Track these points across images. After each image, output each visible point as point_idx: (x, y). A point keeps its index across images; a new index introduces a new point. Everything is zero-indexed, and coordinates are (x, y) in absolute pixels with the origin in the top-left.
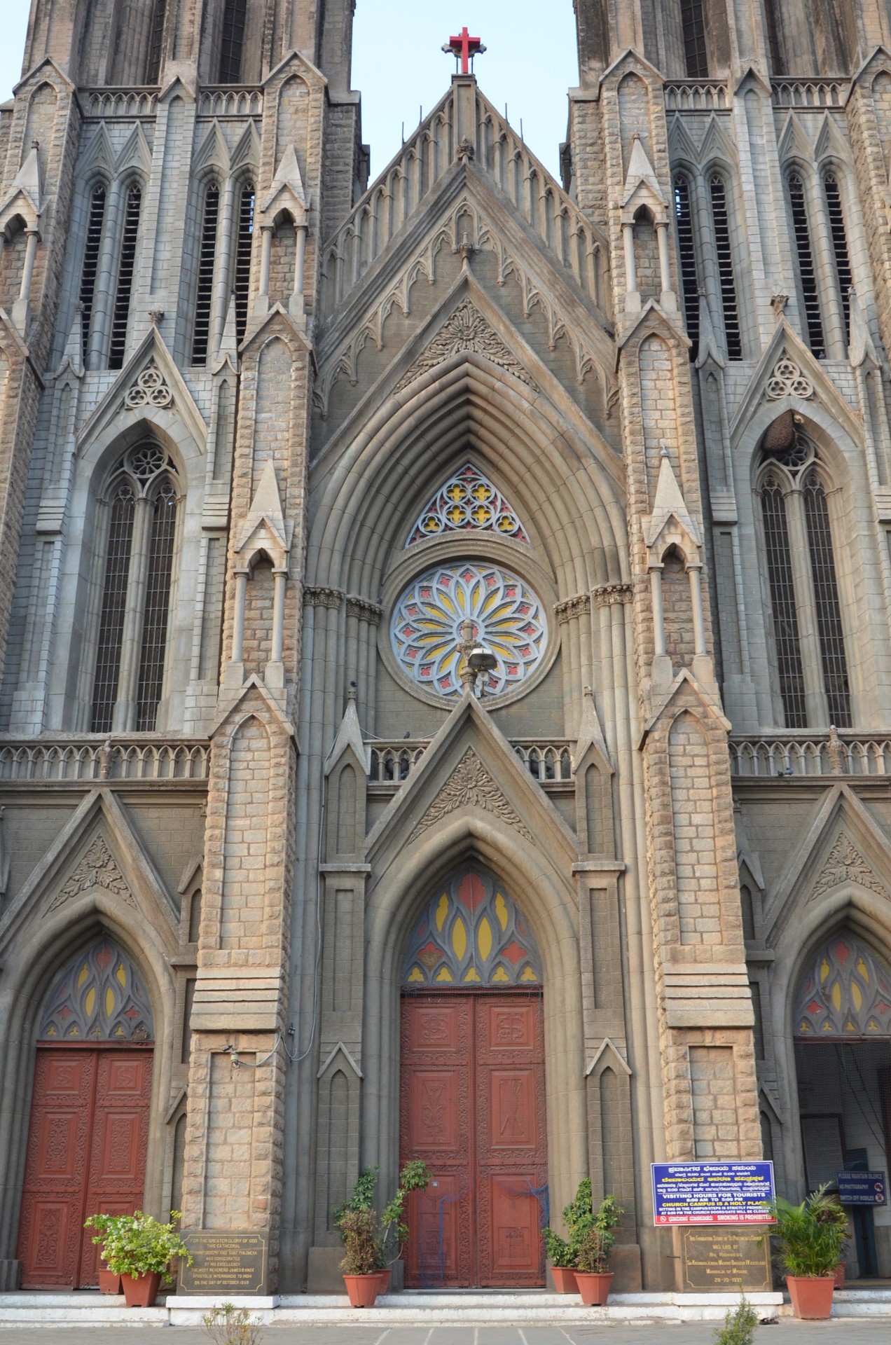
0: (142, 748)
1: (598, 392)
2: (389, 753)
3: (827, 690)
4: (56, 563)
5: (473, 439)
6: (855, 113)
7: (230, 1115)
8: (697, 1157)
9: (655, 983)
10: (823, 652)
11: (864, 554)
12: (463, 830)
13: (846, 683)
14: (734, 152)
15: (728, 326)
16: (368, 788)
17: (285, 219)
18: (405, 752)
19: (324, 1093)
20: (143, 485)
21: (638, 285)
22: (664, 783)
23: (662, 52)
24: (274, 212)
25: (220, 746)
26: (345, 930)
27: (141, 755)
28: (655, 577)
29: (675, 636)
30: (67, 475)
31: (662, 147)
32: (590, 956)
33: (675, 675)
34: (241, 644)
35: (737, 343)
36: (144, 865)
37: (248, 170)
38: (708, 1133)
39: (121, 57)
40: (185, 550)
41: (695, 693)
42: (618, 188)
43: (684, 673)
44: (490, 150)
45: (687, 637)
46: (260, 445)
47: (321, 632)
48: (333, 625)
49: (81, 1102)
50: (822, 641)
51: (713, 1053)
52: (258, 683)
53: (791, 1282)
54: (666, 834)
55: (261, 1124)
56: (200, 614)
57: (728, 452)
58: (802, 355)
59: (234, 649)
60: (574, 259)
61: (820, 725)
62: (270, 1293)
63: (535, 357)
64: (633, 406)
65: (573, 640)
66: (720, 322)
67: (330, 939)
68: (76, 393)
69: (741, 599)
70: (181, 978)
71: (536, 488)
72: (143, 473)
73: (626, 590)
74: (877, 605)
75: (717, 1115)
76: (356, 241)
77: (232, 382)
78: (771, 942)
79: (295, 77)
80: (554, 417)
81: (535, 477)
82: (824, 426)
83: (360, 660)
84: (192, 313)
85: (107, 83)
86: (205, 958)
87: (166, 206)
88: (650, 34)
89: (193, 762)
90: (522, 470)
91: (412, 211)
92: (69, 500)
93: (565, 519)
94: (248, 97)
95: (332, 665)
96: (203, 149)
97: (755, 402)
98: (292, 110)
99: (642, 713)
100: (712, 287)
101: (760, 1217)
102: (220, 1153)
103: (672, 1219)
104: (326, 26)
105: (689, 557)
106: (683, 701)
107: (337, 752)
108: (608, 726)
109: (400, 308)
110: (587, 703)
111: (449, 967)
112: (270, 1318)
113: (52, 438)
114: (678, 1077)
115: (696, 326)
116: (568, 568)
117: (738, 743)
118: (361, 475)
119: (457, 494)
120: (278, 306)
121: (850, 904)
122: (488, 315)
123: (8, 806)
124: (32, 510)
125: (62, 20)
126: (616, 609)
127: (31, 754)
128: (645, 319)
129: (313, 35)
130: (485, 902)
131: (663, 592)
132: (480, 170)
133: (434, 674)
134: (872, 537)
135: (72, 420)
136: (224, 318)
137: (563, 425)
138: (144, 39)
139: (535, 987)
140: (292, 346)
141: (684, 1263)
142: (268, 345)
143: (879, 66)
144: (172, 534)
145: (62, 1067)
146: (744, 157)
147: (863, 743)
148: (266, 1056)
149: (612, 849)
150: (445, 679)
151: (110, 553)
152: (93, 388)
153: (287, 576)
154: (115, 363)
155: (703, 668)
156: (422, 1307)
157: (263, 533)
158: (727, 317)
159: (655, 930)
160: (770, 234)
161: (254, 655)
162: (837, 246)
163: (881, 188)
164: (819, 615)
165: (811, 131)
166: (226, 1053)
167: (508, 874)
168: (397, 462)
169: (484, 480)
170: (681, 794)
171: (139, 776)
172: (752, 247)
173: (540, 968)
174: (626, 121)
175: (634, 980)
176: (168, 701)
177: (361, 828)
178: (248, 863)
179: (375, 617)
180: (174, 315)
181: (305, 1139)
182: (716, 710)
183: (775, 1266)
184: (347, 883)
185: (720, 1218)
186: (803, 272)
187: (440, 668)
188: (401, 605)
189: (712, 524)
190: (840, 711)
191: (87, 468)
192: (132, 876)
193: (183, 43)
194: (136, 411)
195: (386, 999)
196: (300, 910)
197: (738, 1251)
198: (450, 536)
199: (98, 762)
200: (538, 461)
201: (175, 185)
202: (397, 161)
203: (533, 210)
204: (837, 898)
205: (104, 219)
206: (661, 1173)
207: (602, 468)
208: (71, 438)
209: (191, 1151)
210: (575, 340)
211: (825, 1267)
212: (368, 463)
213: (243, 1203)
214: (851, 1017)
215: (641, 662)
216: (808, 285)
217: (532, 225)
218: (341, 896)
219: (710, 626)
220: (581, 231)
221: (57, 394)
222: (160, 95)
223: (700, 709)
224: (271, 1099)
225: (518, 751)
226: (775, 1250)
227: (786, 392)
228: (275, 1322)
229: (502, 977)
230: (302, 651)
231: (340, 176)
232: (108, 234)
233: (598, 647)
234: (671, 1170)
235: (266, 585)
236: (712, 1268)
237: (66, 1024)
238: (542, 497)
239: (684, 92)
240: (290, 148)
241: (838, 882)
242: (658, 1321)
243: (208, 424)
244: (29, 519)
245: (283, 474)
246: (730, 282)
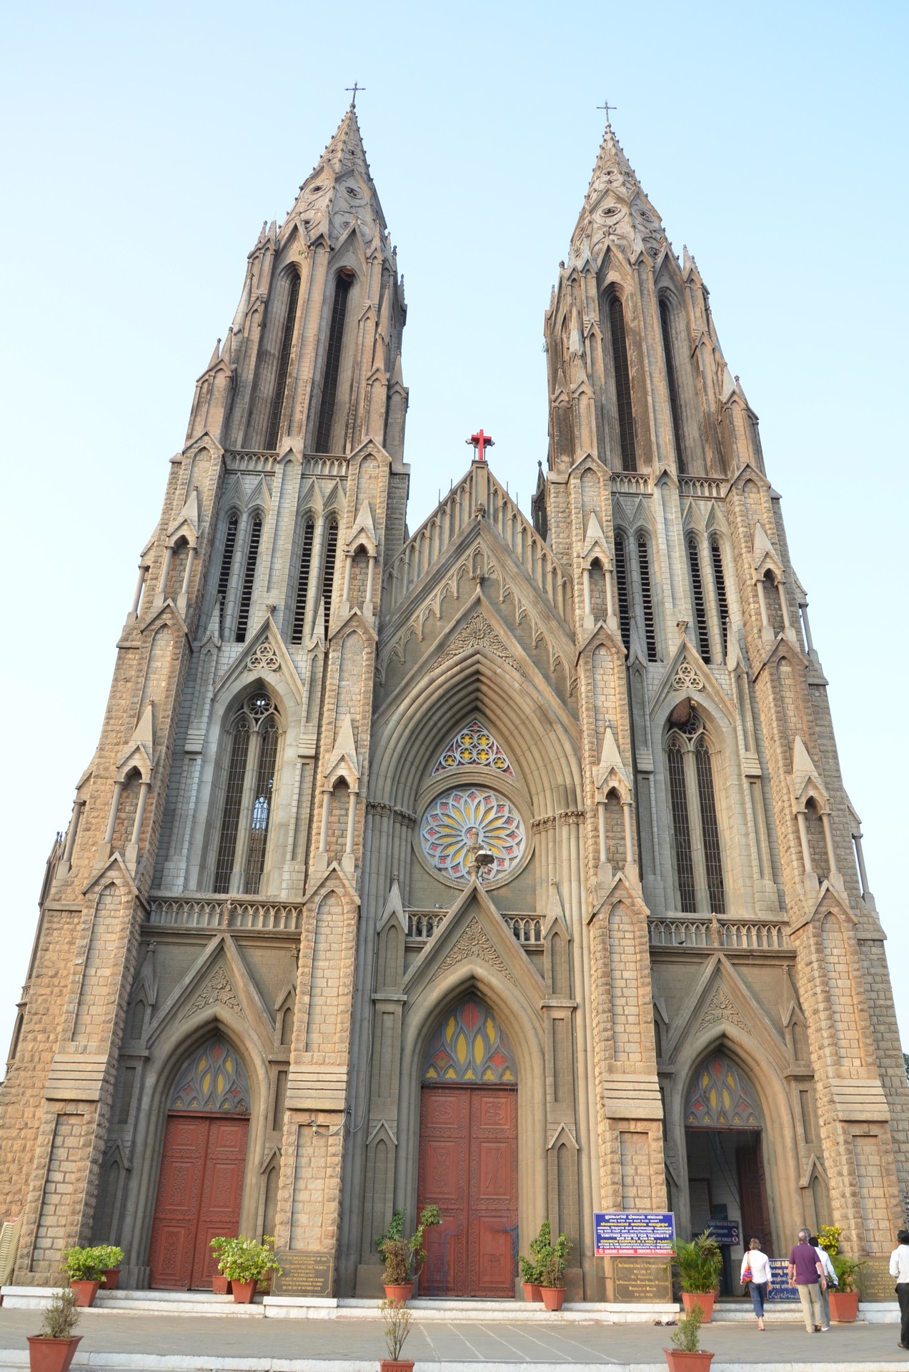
0: (252, 906)
1: (564, 678)
2: (419, 918)
3: (709, 887)
4: (197, 774)
5: (480, 704)
6: (731, 503)
7: (310, 1169)
8: (624, 1208)
9: (595, 1086)
10: (707, 861)
11: (734, 797)
12: (468, 974)
13: (722, 882)
14: (654, 523)
15: (648, 637)
16: (406, 942)
17: (362, 550)
18: (430, 918)
19: (371, 1155)
20: (257, 723)
21: (592, 609)
22: (605, 949)
23: (608, 453)
24: (355, 546)
25: (310, 910)
26: (388, 1041)
27: (251, 911)
28: (601, 809)
29: (612, 849)
30: (207, 713)
31: (609, 518)
32: (552, 1066)
33: (614, 875)
34: (326, 840)
35: (654, 649)
36: (252, 989)
37: (335, 512)
38: (632, 1192)
39: (251, 429)
40: (285, 769)
41: (626, 889)
42: (580, 544)
43: (619, 875)
44: (496, 511)
45: (621, 850)
46: (342, 703)
47: (377, 833)
48: (385, 828)
49: (197, 1155)
50: (706, 853)
51: (635, 1137)
52: (338, 868)
53: (686, 1297)
54: (606, 984)
55: (331, 1177)
56: (295, 815)
57: (648, 724)
58: (696, 661)
59: (319, 842)
60: (549, 588)
61: (704, 913)
62: (334, 1297)
63: (523, 653)
64: (588, 691)
65: (544, 846)
66: (643, 635)
67: (377, 1047)
68: (215, 657)
69: (655, 823)
70: (275, 1070)
71: (521, 741)
72: (256, 713)
73: (581, 815)
74: (743, 832)
75: (637, 1179)
76: (406, 566)
77: (321, 656)
78: (672, 1060)
79: (370, 455)
80: (535, 695)
81: (520, 733)
82: (710, 709)
83: (401, 852)
84: (294, 606)
85: (242, 447)
86: (296, 1057)
87: (280, 533)
88: (601, 440)
89: (287, 918)
90: (512, 727)
91: (445, 548)
92: (208, 731)
93: (540, 763)
94: (336, 463)
95: (383, 856)
96: (306, 496)
97: (666, 691)
98: (367, 477)
99: (591, 899)
100: (638, 611)
101: (665, 1251)
102: (302, 1196)
103: (607, 1251)
104: (390, 420)
105: (624, 796)
106: (619, 894)
107: (386, 916)
108: (567, 907)
109: (435, 614)
110: (552, 890)
111: (454, 1068)
112: (335, 1314)
113: (197, 688)
114: (612, 1152)
115: (628, 636)
116: (541, 797)
117: (652, 922)
118: (406, 727)
119: (467, 740)
120: (356, 610)
121: (724, 1036)
122: (493, 622)
123: (158, 943)
124: (182, 736)
125: (216, 406)
126: (573, 827)
127: (175, 906)
128: (597, 633)
129: (382, 427)
130: (479, 1024)
131: (606, 818)
132: (489, 525)
133: (449, 864)
134: (741, 785)
135: (212, 675)
136: (316, 612)
137: (541, 701)
138: (266, 417)
139: (512, 1085)
140: (364, 637)
141: (614, 1282)
142: (348, 635)
143: (747, 476)
144: (275, 757)
145: (185, 1130)
146: (660, 527)
147: (733, 925)
148: (336, 1128)
149: (568, 992)
150: (456, 867)
151: (232, 768)
152: (227, 654)
153: (357, 795)
154: (240, 638)
155: (632, 871)
156: (438, 1309)
157: (343, 764)
158: (647, 631)
159: (597, 1049)
160: (676, 578)
161: (334, 847)
162: (719, 588)
163: (749, 555)
164: (704, 836)
165: (703, 512)
166: (309, 1125)
167: (497, 1005)
168: (430, 718)
169: (485, 732)
170: (616, 957)
171: (249, 927)
172: (665, 587)
173: (516, 1072)
174: (585, 499)
175: (581, 1082)
176: (269, 874)
177: (401, 970)
178: (327, 992)
179: (411, 822)
180: (283, 608)
181: (357, 1188)
182: (640, 902)
183: (673, 1285)
184: (390, 1008)
185: (639, 1251)
186: (697, 604)
187: (453, 859)
188: (428, 815)
189: (637, 771)
190: (718, 903)
191: (220, 709)
192: (242, 996)
193: (296, 424)
194: (255, 672)
195: (413, 1089)
196: (358, 1025)
197: (650, 1274)
198: (463, 769)
199: (221, 915)
200: (523, 723)
201: (286, 519)
202: (435, 515)
203: (524, 553)
204: (714, 1031)
205: (237, 538)
206: (600, 1219)
207: (566, 731)
208: (211, 688)
209: (282, 1194)
210: (549, 643)
211: (708, 1287)
212: (411, 718)
213: (317, 1232)
214: (722, 1113)
215: (591, 864)
216: (700, 613)
217: (522, 563)
218: (386, 1017)
219: (636, 842)
220: (555, 569)
221: (202, 657)
222: (278, 459)
223: (630, 900)
224: (339, 1158)
225: (506, 921)
226: (675, 1275)
227: (686, 685)
228: (338, 1317)
229: (490, 1077)
230: (364, 846)
231: (397, 522)
232: (239, 549)
233: (561, 852)
234: (607, 1217)
235: (343, 799)
236: (633, 1286)
237: (189, 1099)
238: (525, 748)
239: (622, 480)
240: (366, 502)
241: (717, 1020)
242: (597, 1321)
243: (304, 684)
244: (180, 742)
245: (356, 724)
246: (650, 608)
